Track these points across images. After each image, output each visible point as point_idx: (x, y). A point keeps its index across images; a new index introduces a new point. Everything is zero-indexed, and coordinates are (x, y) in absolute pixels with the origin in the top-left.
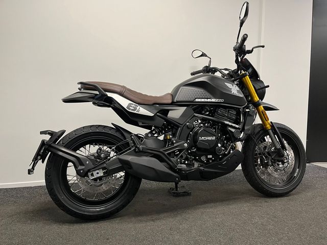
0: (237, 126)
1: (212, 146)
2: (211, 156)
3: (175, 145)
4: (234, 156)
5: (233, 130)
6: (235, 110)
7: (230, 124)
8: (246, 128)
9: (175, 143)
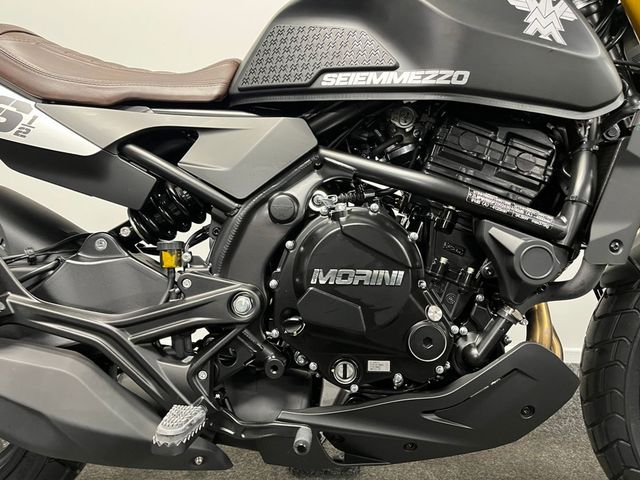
0: (544, 220)
1: (381, 319)
2: (384, 366)
3: (191, 300)
4: (518, 377)
5: (512, 240)
6: (549, 134)
7: (503, 206)
8: (597, 231)
9: (192, 291)
